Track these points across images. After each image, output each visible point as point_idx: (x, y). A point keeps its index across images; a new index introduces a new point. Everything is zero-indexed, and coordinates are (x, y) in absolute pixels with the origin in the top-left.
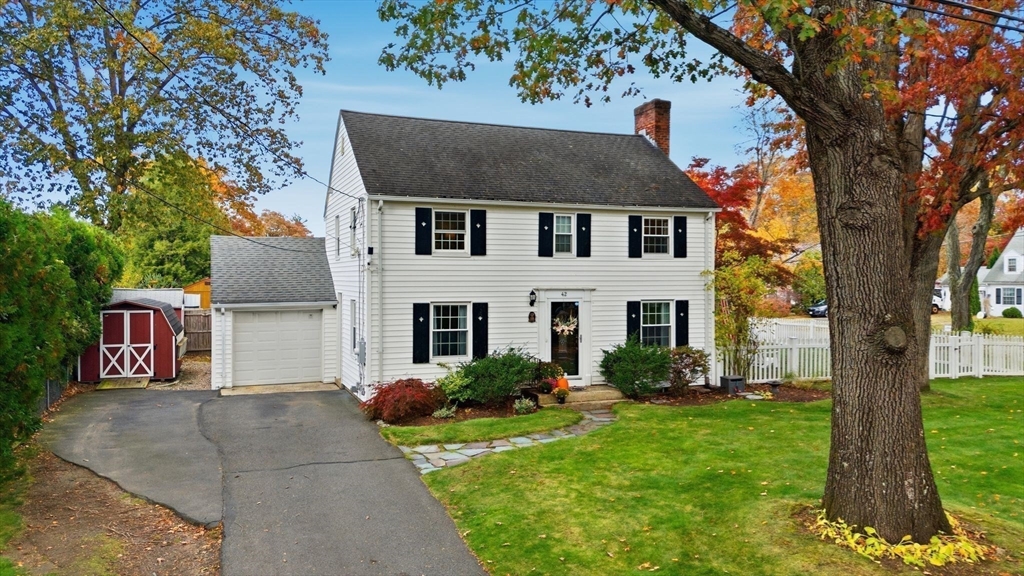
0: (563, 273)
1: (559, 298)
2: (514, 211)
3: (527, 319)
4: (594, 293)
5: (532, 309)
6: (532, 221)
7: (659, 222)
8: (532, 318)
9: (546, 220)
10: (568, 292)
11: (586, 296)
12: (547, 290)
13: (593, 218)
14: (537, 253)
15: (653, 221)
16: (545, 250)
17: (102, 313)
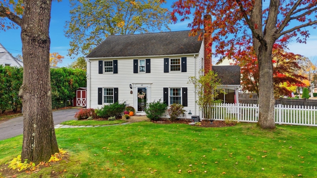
0: (142, 78)
1: (140, 86)
2: (123, 60)
3: (130, 93)
4: (152, 85)
5: (131, 90)
6: (131, 62)
7: (176, 60)
8: (131, 92)
9: (136, 62)
10: (143, 85)
11: (149, 86)
12: (136, 84)
13: (151, 60)
14: (133, 72)
15: (174, 60)
16: (136, 71)
17: (77, 90)
